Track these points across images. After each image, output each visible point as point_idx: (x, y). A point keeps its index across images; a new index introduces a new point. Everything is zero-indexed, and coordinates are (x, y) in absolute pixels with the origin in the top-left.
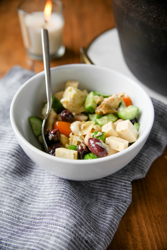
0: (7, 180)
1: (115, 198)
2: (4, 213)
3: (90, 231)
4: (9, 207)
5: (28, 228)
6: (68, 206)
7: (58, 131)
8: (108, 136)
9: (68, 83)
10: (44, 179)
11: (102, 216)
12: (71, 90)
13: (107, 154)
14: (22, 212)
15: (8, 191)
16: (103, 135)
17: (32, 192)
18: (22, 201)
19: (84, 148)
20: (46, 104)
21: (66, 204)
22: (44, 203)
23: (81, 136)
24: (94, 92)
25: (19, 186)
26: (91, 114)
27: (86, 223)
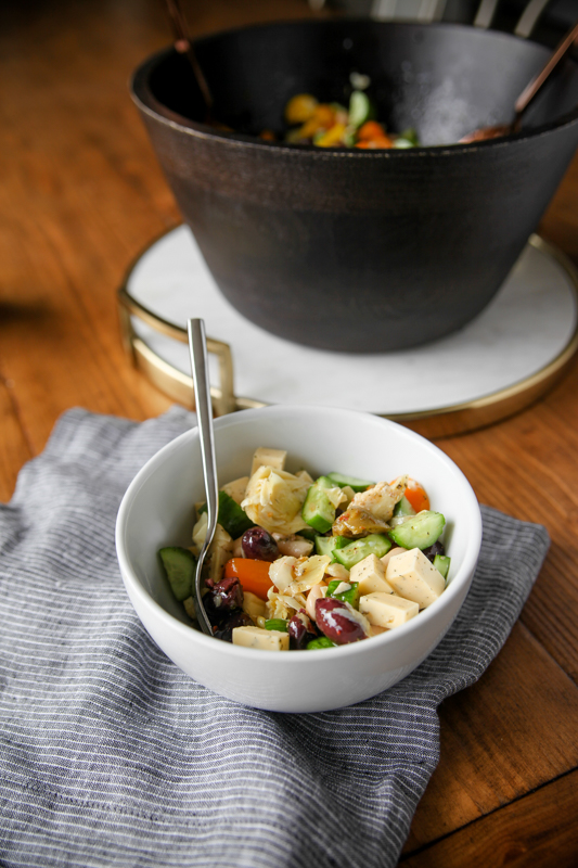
0: (113, 722)
1: (395, 756)
2: (112, 808)
3: (338, 835)
4: (123, 790)
5: (181, 839)
6: (279, 772)
7: (237, 582)
8: (364, 592)
9: (260, 457)
10: (203, 709)
11: (365, 801)
12: (266, 476)
13: (363, 637)
14: (159, 800)
15: (118, 753)
16: (353, 588)
17: (181, 751)
18: (156, 774)
19: (305, 624)
20: (204, 513)
21: (272, 769)
22: (214, 771)
23: (298, 594)
24: (327, 477)
25: (145, 739)
26: (323, 535)
27: (327, 815)
